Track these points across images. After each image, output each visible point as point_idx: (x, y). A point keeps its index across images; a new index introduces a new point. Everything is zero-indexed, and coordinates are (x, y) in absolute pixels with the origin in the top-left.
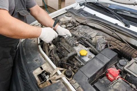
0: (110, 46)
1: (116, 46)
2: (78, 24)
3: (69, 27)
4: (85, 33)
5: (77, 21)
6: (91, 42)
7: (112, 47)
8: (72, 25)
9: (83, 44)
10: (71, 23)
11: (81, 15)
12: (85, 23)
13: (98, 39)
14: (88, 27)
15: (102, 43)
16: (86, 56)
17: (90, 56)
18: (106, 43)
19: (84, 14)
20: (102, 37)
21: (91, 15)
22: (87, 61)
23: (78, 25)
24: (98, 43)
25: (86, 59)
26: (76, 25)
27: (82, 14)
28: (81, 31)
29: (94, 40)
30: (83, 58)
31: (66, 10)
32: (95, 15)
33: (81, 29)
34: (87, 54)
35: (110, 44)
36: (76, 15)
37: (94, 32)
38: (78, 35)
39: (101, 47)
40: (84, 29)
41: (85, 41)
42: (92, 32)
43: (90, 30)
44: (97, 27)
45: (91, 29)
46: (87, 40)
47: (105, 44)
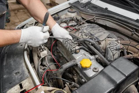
0: (128, 53)
1: (137, 53)
2: (84, 21)
3: (72, 26)
4: (91, 34)
5: (83, 19)
6: (99, 48)
7: (131, 55)
8: (76, 24)
9: (87, 50)
10: (74, 21)
11: (88, 9)
12: (92, 21)
13: (109, 42)
14: (97, 26)
15: (115, 48)
16: (90, 68)
17: (95, 69)
18: (122, 49)
19: (93, 8)
20: (116, 40)
21: (101, 9)
22: (91, 76)
23: (83, 24)
24: (109, 49)
25: (90, 73)
26: (81, 23)
27: (90, 9)
28: (85, 31)
29: (103, 44)
30: (85, 71)
31: (69, 4)
32: (106, 9)
33: (87, 28)
34: (91, 65)
35: (128, 51)
36: (81, 10)
37: (105, 33)
38: (80, 37)
39: (114, 55)
40: (90, 29)
41: (89, 46)
42: (102, 33)
43: (99, 30)
44: (109, 26)
45: (100, 28)
46: (92, 45)
47: (120, 51)
